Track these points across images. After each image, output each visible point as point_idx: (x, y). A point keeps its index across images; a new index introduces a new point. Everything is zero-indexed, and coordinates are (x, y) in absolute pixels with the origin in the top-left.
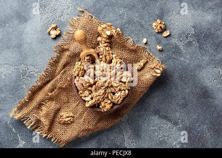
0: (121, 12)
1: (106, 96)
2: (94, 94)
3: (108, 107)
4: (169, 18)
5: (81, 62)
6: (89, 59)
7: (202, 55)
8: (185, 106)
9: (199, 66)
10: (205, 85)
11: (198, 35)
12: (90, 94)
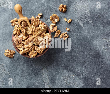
0: (42, 2)
1: (33, 48)
2: (25, 46)
3: (34, 55)
4: (74, 6)
5: (19, 26)
6: (25, 24)
7: (96, 30)
8: (84, 63)
9: (94, 37)
10: (97, 49)
11: (93, 17)
12: (22, 46)
